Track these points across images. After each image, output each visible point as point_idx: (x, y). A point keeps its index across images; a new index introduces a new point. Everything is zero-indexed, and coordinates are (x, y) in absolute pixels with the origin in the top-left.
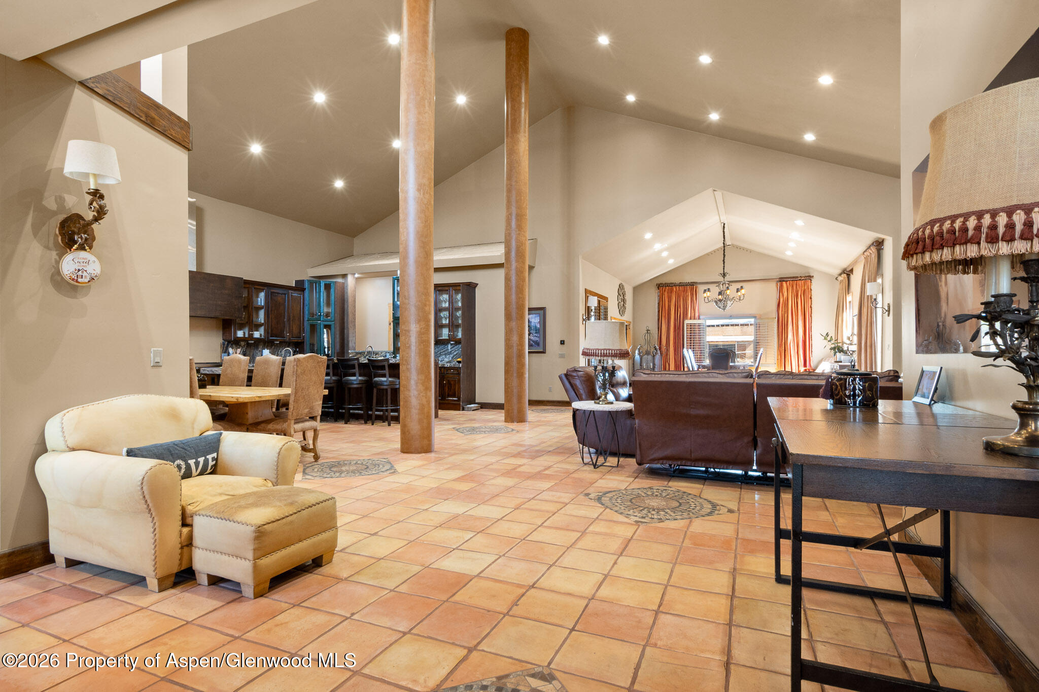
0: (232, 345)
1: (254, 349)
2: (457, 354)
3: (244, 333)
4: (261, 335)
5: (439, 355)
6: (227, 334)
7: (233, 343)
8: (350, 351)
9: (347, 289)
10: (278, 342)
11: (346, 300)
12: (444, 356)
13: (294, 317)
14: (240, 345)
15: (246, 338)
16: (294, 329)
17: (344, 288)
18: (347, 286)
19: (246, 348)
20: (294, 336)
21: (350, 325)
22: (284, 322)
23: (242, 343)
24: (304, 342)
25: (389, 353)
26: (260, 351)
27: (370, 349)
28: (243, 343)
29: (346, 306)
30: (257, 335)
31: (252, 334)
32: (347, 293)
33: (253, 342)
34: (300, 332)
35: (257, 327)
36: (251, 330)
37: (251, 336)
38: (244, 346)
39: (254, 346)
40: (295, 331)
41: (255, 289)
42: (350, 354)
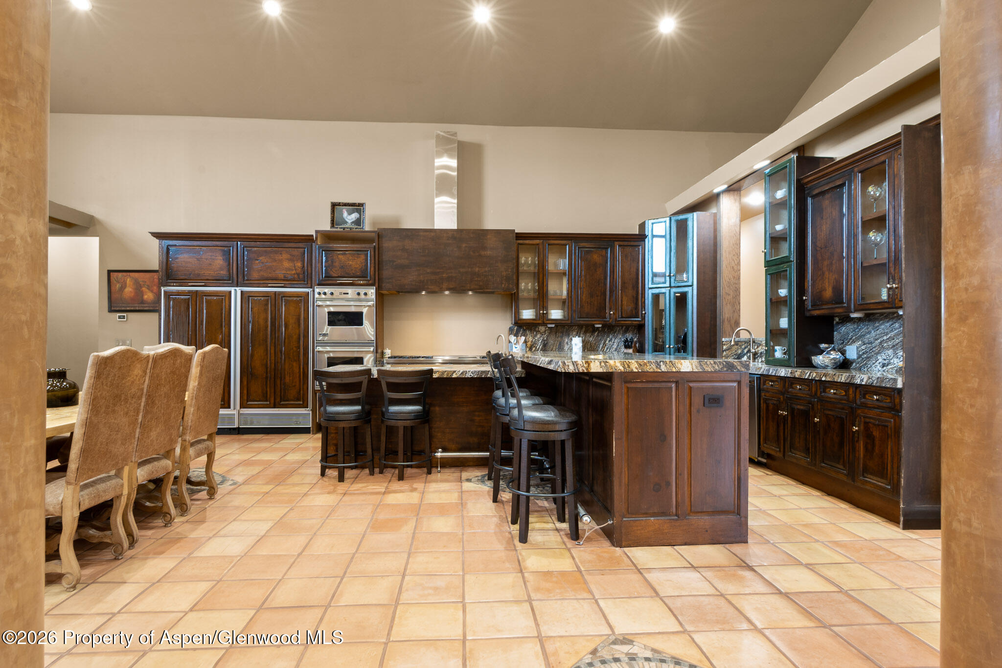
0: (524, 330)
1: (562, 337)
3: (536, 313)
5: (876, 350)
7: (528, 329)
8: (723, 340)
10: (599, 326)
11: (718, 244)
12: (890, 352)
13: (623, 283)
14: (538, 331)
15: (540, 319)
16: (625, 303)
17: (716, 223)
18: (720, 220)
19: (548, 336)
20: (624, 316)
22: (604, 293)
23: (540, 328)
24: (644, 324)
28: (542, 329)
29: (718, 256)
30: (555, 314)
31: (548, 313)
32: (720, 231)
33: (553, 326)
34: (636, 308)
36: (543, 307)
37: (546, 316)
38: (546, 331)
39: (563, 332)
40: (628, 306)
41: (549, 245)
42: (725, 344)
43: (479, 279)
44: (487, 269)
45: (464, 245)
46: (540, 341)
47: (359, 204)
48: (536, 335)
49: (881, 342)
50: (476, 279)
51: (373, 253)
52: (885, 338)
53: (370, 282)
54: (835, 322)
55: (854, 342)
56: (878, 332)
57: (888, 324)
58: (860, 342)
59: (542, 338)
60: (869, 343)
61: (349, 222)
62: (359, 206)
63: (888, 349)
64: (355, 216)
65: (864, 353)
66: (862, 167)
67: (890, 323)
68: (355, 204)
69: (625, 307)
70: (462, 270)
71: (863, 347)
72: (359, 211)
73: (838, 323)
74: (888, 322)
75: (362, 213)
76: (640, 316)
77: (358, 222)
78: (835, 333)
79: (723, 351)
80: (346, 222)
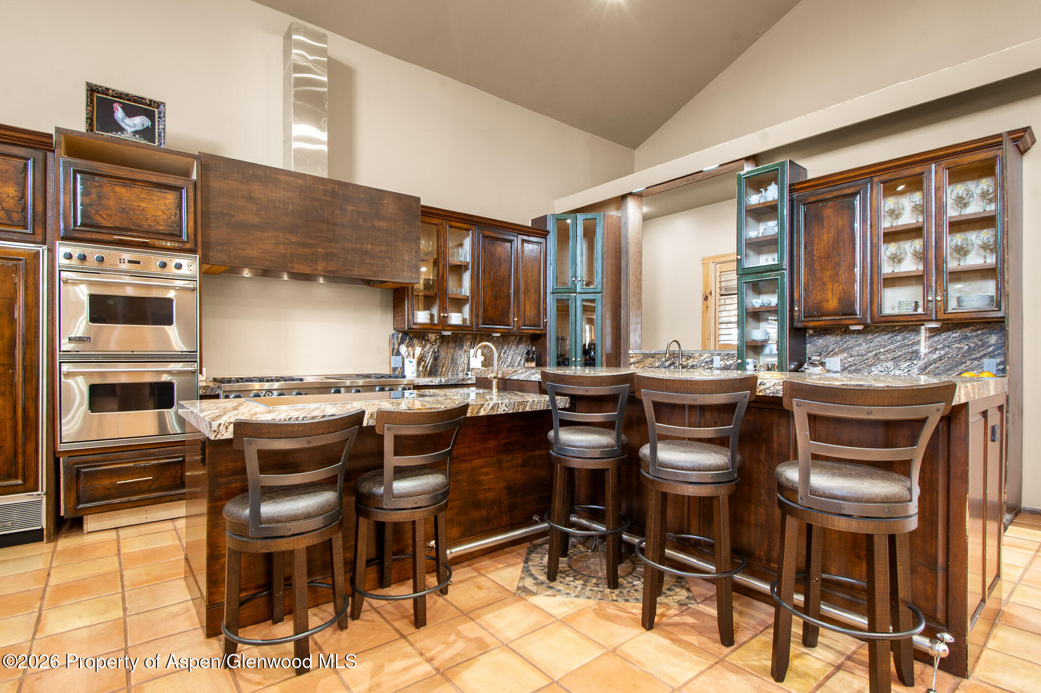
0: (411, 339)
1: (454, 348)
2: (940, 359)
3: (432, 316)
4: (464, 320)
5: (870, 362)
6: (400, 318)
7: (416, 336)
8: (630, 352)
9: (627, 229)
10: (499, 335)
12: (890, 364)
13: (527, 285)
14: (429, 340)
15: (435, 325)
16: (527, 308)
17: (620, 228)
18: (626, 223)
19: (439, 347)
20: (527, 323)
21: (632, 300)
22: (509, 295)
23: (430, 335)
24: (545, 334)
25: (719, 355)
26: (466, 351)
27: (674, 347)
28: (432, 337)
29: (623, 263)
30: (455, 319)
31: (446, 317)
32: (626, 236)
33: (449, 333)
34: (538, 315)
35: (458, 303)
36: (443, 309)
37: (444, 320)
38: (436, 340)
39: (455, 342)
40: (530, 312)
41: (450, 227)
42: (633, 357)
43: (372, 262)
44: (382, 248)
45: (350, 208)
46: (430, 354)
47: (151, 101)
48: (425, 345)
49: (876, 355)
50: (368, 261)
51: (191, 194)
52: (882, 350)
53: (188, 246)
54: (807, 335)
55: (837, 354)
56: (872, 344)
57: (886, 337)
58: (846, 355)
59: (432, 350)
60: (859, 356)
61: (130, 130)
62: (150, 105)
63: (887, 360)
64: (140, 122)
65: (851, 365)
66: (885, 177)
67: (890, 335)
68: (143, 99)
69: (528, 314)
70: (347, 245)
71: (850, 359)
72: (150, 115)
73: (811, 335)
74: (886, 334)
75: (157, 119)
76: (542, 326)
77: (148, 133)
78: (808, 346)
79: (631, 364)
80: (122, 130)
